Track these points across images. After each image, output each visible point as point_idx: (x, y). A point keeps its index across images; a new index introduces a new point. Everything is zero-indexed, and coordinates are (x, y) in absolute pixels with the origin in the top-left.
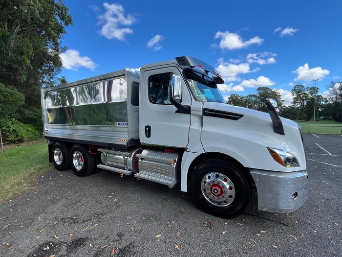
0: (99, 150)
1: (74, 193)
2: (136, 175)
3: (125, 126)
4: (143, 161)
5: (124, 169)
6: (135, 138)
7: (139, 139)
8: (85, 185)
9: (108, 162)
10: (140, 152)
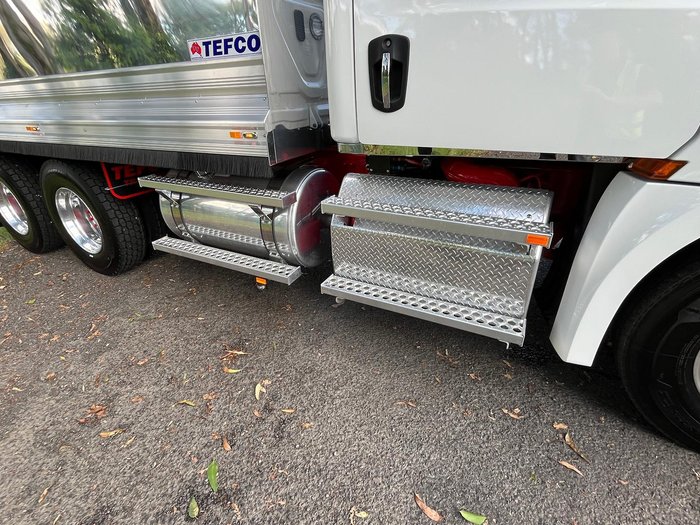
0: (143, 182)
1: (88, 360)
2: (328, 285)
3: (248, 54)
4: (355, 228)
5: (264, 255)
6: (289, 126)
7: (326, 129)
8: (124, 314)
9: (193, 228)
10: (331, 186)
